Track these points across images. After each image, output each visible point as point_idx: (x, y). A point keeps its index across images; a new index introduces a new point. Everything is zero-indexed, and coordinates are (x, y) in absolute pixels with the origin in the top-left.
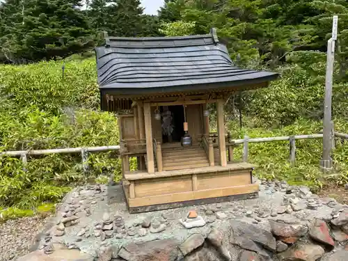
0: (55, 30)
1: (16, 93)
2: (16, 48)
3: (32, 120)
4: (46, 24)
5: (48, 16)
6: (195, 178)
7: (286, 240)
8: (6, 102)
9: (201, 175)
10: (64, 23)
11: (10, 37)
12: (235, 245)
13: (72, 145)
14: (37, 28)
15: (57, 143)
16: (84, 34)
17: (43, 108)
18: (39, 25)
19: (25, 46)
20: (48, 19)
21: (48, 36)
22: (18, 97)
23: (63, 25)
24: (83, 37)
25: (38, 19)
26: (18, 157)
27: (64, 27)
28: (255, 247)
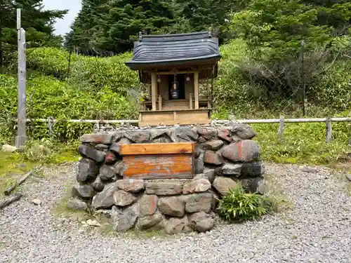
0: (139, 21)
1: (95, 78)
2: (102, 40)
3: (105, 98)
4: (131, 15)
5: (133, 7)
6: (175, 113)
7: (205, 136)
8: (88, 85)
9: (178, 112)
10: (149, 13)
11: (98, 29)
12: (178, 136)
13: (133, 118)
14: (122, 19)
15: (122, 116)
16: (168, 24)
17: (115, 90)
18: (124, 16)
19: (110, 38)
20: (133, 9)
21: (132, 27)
22: (97, 82)
23: (147, 16)
24: (167, 27)
25: (124, 10)
26: (93, 124)
27: (148, 17)
28: (187, 138)
